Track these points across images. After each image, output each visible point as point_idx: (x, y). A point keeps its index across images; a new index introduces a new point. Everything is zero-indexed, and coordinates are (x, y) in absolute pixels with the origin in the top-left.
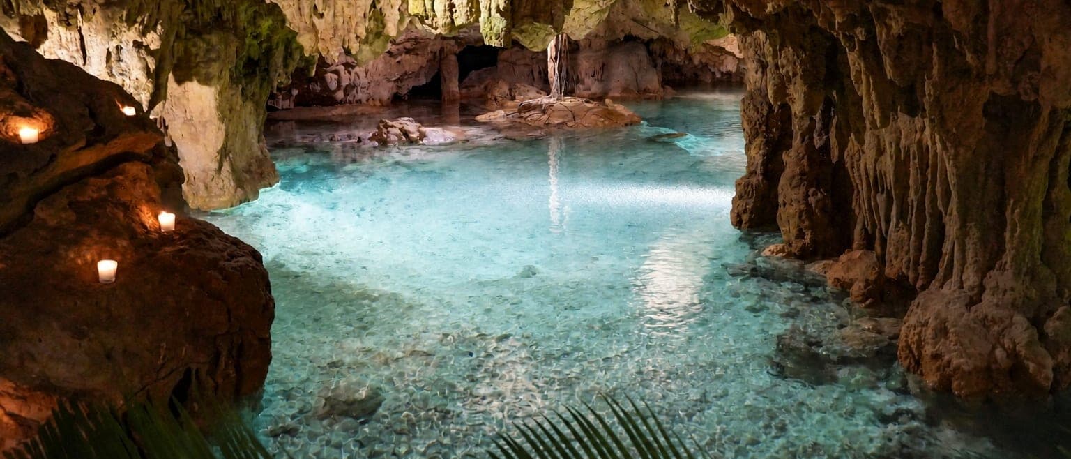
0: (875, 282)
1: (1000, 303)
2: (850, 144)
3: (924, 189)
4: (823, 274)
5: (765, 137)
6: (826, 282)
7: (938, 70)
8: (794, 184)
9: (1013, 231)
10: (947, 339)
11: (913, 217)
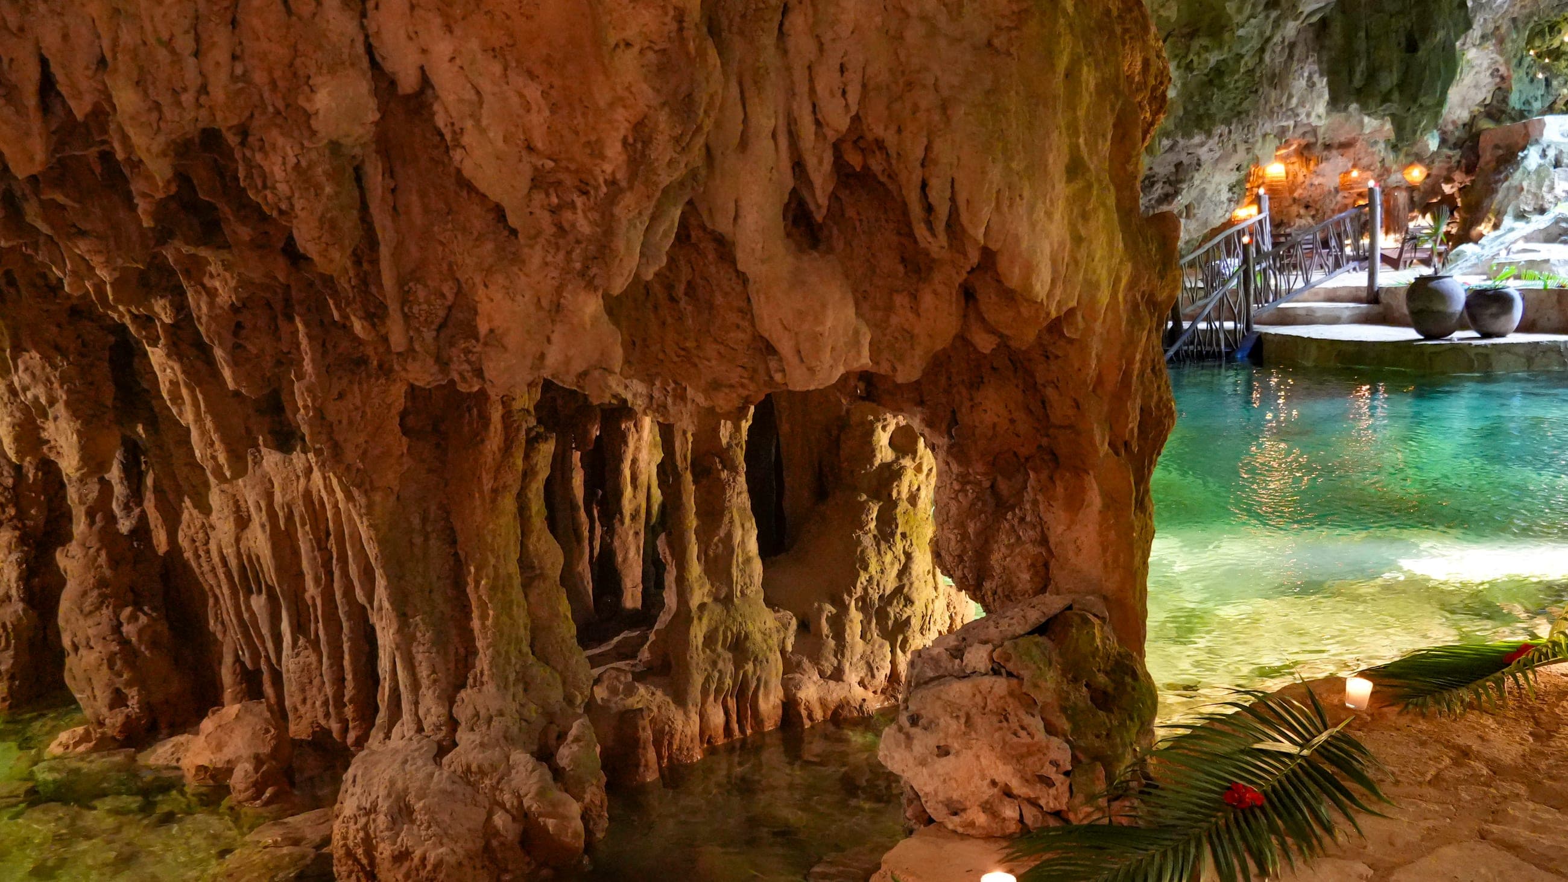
0: (274, 754)
1: (486, 739)
2: (185, 516)
3: (330, 574)
4: (174, 764)
5: (15, 528)
6: (183, 776)
7: (313, 360)
8: (87, 608)
9: (484, 617)
10: (413, 822)
11: (320, 625)
